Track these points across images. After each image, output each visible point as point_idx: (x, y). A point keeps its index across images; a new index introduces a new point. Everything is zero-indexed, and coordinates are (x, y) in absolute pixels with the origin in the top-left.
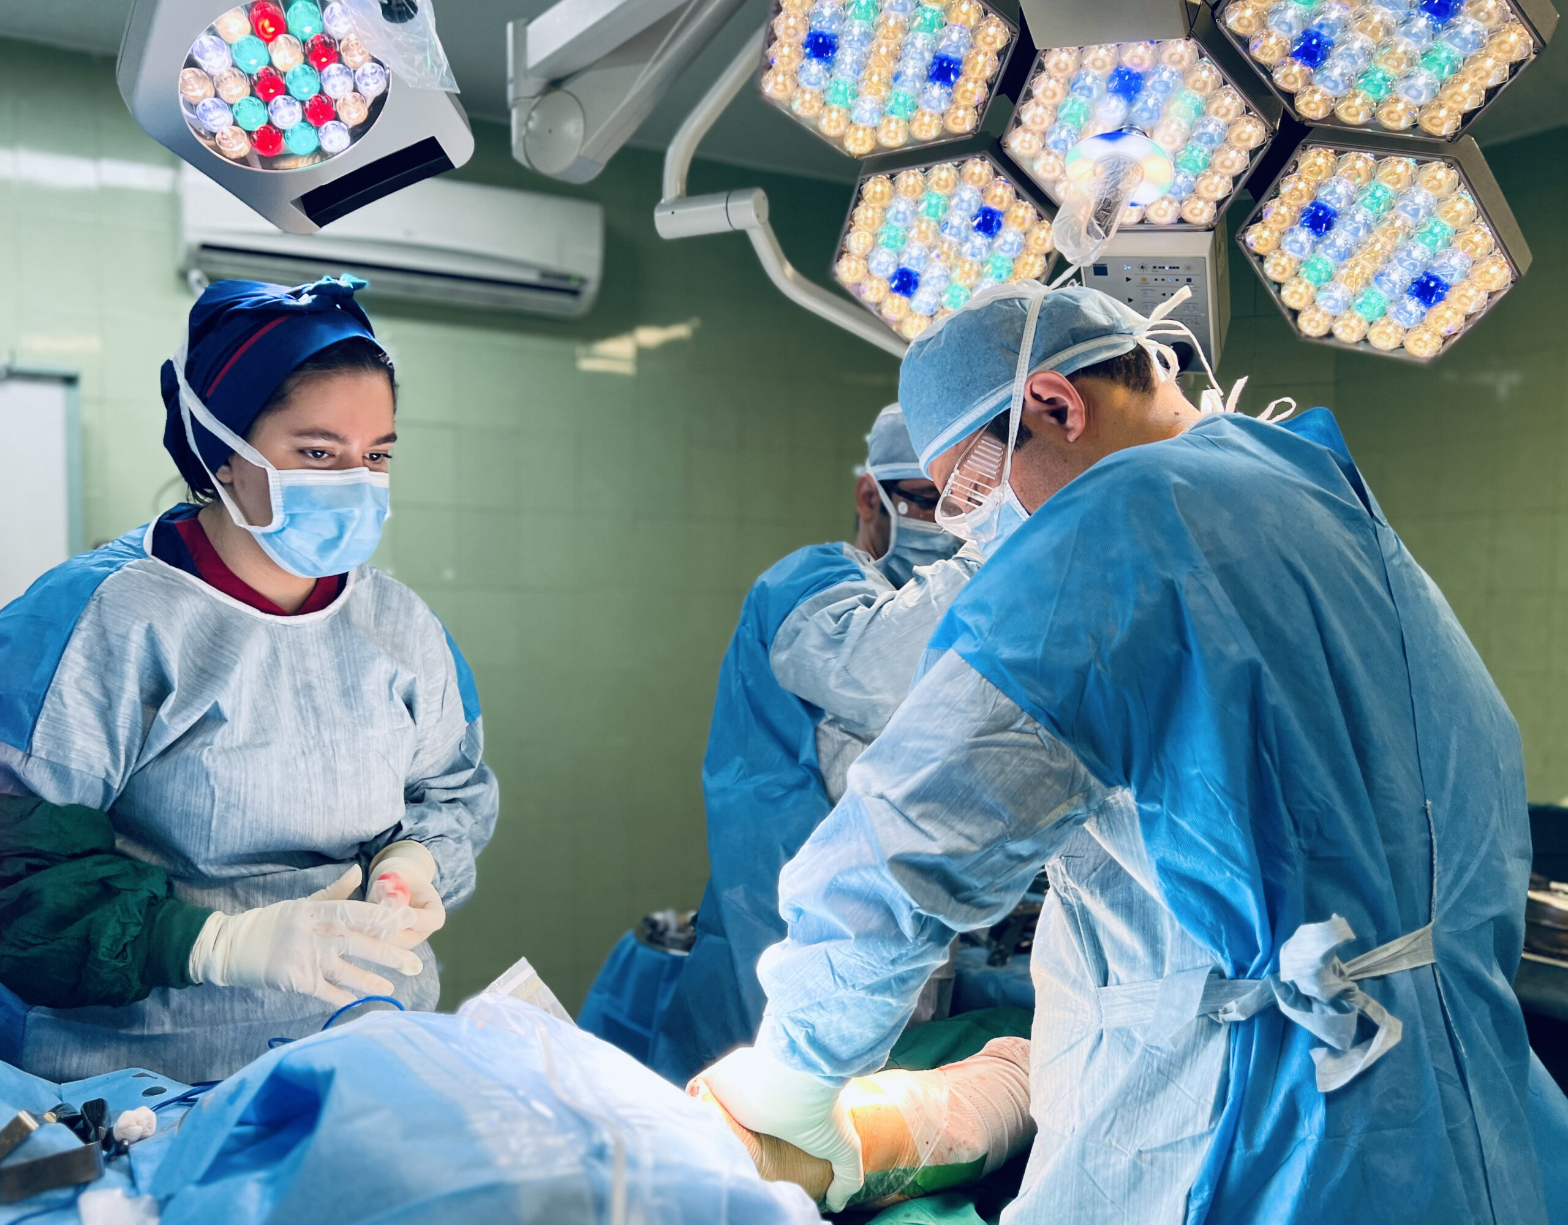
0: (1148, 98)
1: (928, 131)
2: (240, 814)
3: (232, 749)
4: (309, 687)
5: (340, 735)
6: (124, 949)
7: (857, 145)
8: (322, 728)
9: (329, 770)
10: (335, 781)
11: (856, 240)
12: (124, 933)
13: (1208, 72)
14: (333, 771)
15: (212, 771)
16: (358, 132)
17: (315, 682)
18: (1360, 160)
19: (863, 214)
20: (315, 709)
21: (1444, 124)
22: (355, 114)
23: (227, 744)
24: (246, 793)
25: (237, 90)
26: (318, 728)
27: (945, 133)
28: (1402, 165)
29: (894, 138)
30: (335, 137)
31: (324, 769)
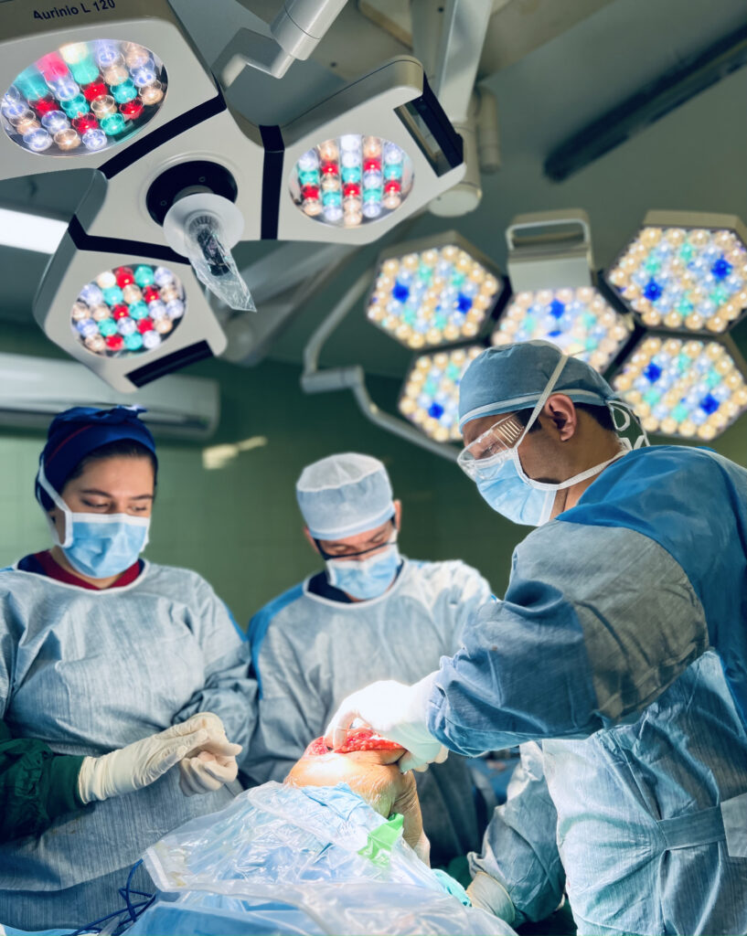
0: (566, 317)
1: (452, 334)
2: (86, 699)
3: (74, 662)
4: (120, 623)
5: (144, 644)
6: (34, 788)
7: (416, 342)
8: (132, 642)
9: (142, 665)
10: (147, 672)
11: (412, 389)
12: (30, 776)
13: (599, 302)
14: (144, 666)
15: (62, 674)
16: (165, 336)
17: (124, 619)
18: (673, 344)
19: (416, 377)
20: (127, 633)
21: (718, 325)
22: (164, 327)
23: (70, 659)
24: (88, 686)
25: (103, 315)
26: (130, 644)
27: (462, 336)
28: (695, 346)
29: (435, 338)
30: (151, 339)
31: (139, 665)
